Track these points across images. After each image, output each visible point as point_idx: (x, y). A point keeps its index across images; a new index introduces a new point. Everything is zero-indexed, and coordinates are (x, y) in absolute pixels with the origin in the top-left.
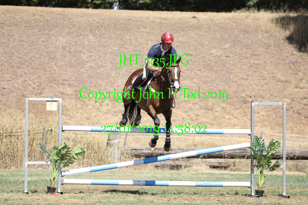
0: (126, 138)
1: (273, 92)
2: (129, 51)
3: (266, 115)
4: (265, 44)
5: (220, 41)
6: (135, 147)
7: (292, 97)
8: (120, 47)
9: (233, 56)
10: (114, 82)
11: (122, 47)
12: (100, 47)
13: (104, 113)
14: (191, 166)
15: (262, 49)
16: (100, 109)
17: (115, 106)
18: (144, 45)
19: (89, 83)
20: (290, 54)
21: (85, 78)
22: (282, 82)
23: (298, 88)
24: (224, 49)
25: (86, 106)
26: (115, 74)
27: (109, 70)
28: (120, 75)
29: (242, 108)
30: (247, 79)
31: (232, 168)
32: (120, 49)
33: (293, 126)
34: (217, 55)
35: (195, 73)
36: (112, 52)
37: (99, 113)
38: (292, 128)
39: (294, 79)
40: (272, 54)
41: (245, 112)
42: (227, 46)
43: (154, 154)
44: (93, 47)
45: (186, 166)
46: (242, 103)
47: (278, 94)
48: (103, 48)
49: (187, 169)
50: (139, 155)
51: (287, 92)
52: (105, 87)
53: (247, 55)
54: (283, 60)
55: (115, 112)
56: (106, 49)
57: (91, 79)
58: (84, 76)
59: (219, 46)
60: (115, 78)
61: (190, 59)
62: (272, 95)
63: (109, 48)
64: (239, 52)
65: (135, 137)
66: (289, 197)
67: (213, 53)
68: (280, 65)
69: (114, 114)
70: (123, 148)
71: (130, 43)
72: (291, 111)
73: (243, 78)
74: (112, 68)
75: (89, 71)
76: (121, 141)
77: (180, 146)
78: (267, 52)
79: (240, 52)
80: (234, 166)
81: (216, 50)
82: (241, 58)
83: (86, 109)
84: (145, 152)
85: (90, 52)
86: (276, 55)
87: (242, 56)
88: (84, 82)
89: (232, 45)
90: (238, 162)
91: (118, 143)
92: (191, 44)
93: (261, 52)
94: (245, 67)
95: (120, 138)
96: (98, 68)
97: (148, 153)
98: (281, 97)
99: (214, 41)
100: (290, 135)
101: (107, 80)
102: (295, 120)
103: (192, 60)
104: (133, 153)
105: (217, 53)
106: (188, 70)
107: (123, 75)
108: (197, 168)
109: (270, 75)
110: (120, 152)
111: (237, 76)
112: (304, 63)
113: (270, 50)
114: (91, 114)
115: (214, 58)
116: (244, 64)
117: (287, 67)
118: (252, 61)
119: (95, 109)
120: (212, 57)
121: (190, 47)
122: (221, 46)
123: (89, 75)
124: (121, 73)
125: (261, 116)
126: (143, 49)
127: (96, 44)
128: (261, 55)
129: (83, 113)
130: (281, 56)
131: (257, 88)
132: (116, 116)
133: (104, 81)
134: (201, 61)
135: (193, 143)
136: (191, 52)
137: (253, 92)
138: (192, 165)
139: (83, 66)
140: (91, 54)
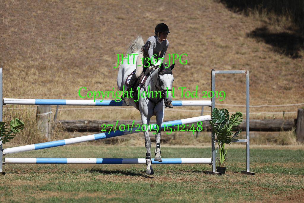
0: (57, 111)
1: (213, 58)
2: (55, 15)
3: (207, 84)
4: (203, 7)
5: (154, 3)
6: (67, 120)
7: (234, 63)
8: (45, 10)
9: (168, 20)
10: (41, 48)
11: (47, 10)
12: (22, 11)
13: (31, 83)
14: (128, 140)
15: (199, 12)
16: (26, 78)
17: (43, 76)
18: (71, 8)
19: (13, 50)
20: (229, 17)
21: (8, 44)
22: (222, 47)
23: (239, 54)
24: (159, 12)
25: (11, 76)
26: (41, 40)
27: (34, 35)
28: (47, 41)
29: (180, 77)
30: (184, 45)
31: (172, 142)
32: (46, 12)
33: (235, 95)
34: (151, 19)
35: (128, 38)
36: (36, 16)
37: (25, 83)
38: (234, 98)
39: (234, 44)
40: (210, 17)
41: (184, 81)
42: (161, 9)
43: (88, 128)
44: (15, 11)
45: (122, 140)
46: (180, 71)
47: (218, 60)
48: (26, 12)
49: (123, 143)
50: (71, 129)
51: (227, 59)
52: (30, 55)
53: (184, 19)
54: (222, 23)
55: (42, 82)
56: (30, 13)
57: (14, 46)
58: (7, 43)
59: (153, 9)
60: (42, 45)
61: (123, 23)
62: (212, 62)
63: (33, 11)
64: (174, 15)
65: (66, 109)
66: (253, 174)
67: (147, 17)
68: (219, 29)
69: (41, 84)
70: (53, 122)
71: (56, 6)
72: (233, 79)
73: (180, 44)
74: (37, 34)
75: (12, 37)
76: (52, 113)
77: (116, 118)
78: (205, 16)
79: (176, 15)
80: (174, 139)
81: (150, 14)
82: (178, 22)
83: (10, 79)
84: (78, 125)
85: (13, 16)
86: (214, 18)
87: (178, 20)
88: (6, 49)
89: (166, 8)
90: (179, 135)
91: (48, 116)
92: (123, 6)
93: (198, 15)
94: (181, 32)
95: (50, 110)
96: (22, 33)
97: (81, 127)
98: (221, 63)
99: (148, 3)
100: (233, 105)
101: (32, 47)
102: (237, 88)
103: (124, 25)
104: (65, 127)
105: (151, 17)
106: (120, 35)
107: (50, 41)
108: (135, 142)
109: (209, 40)
110: (50, 125)
111: (173, 41)
112: (244, 27)
113: (208, 13)
114: (16, 84)
115: (149, 22)
116: (180, 29)
117: (227, 31)
118: (190, 25)
119: (21, 79)
120: (146, 21)
121: (121, 10)
122: (154, 9)
123: (12, 42)
124: (47, 38)
125: (201, 84)
126: (70, 12)
127: (19, 7)
128: (198, 18)
129: (8, 83)
130: (220, 19)
131: (196, 55)
132: (44, 86)
133: (29, 47)
134: (134, 25)
135: (130, 115)
136: (123, 16)
137: (191, 59)
138: (129, 138)
139: (5, 31)
140: (13, 18)
